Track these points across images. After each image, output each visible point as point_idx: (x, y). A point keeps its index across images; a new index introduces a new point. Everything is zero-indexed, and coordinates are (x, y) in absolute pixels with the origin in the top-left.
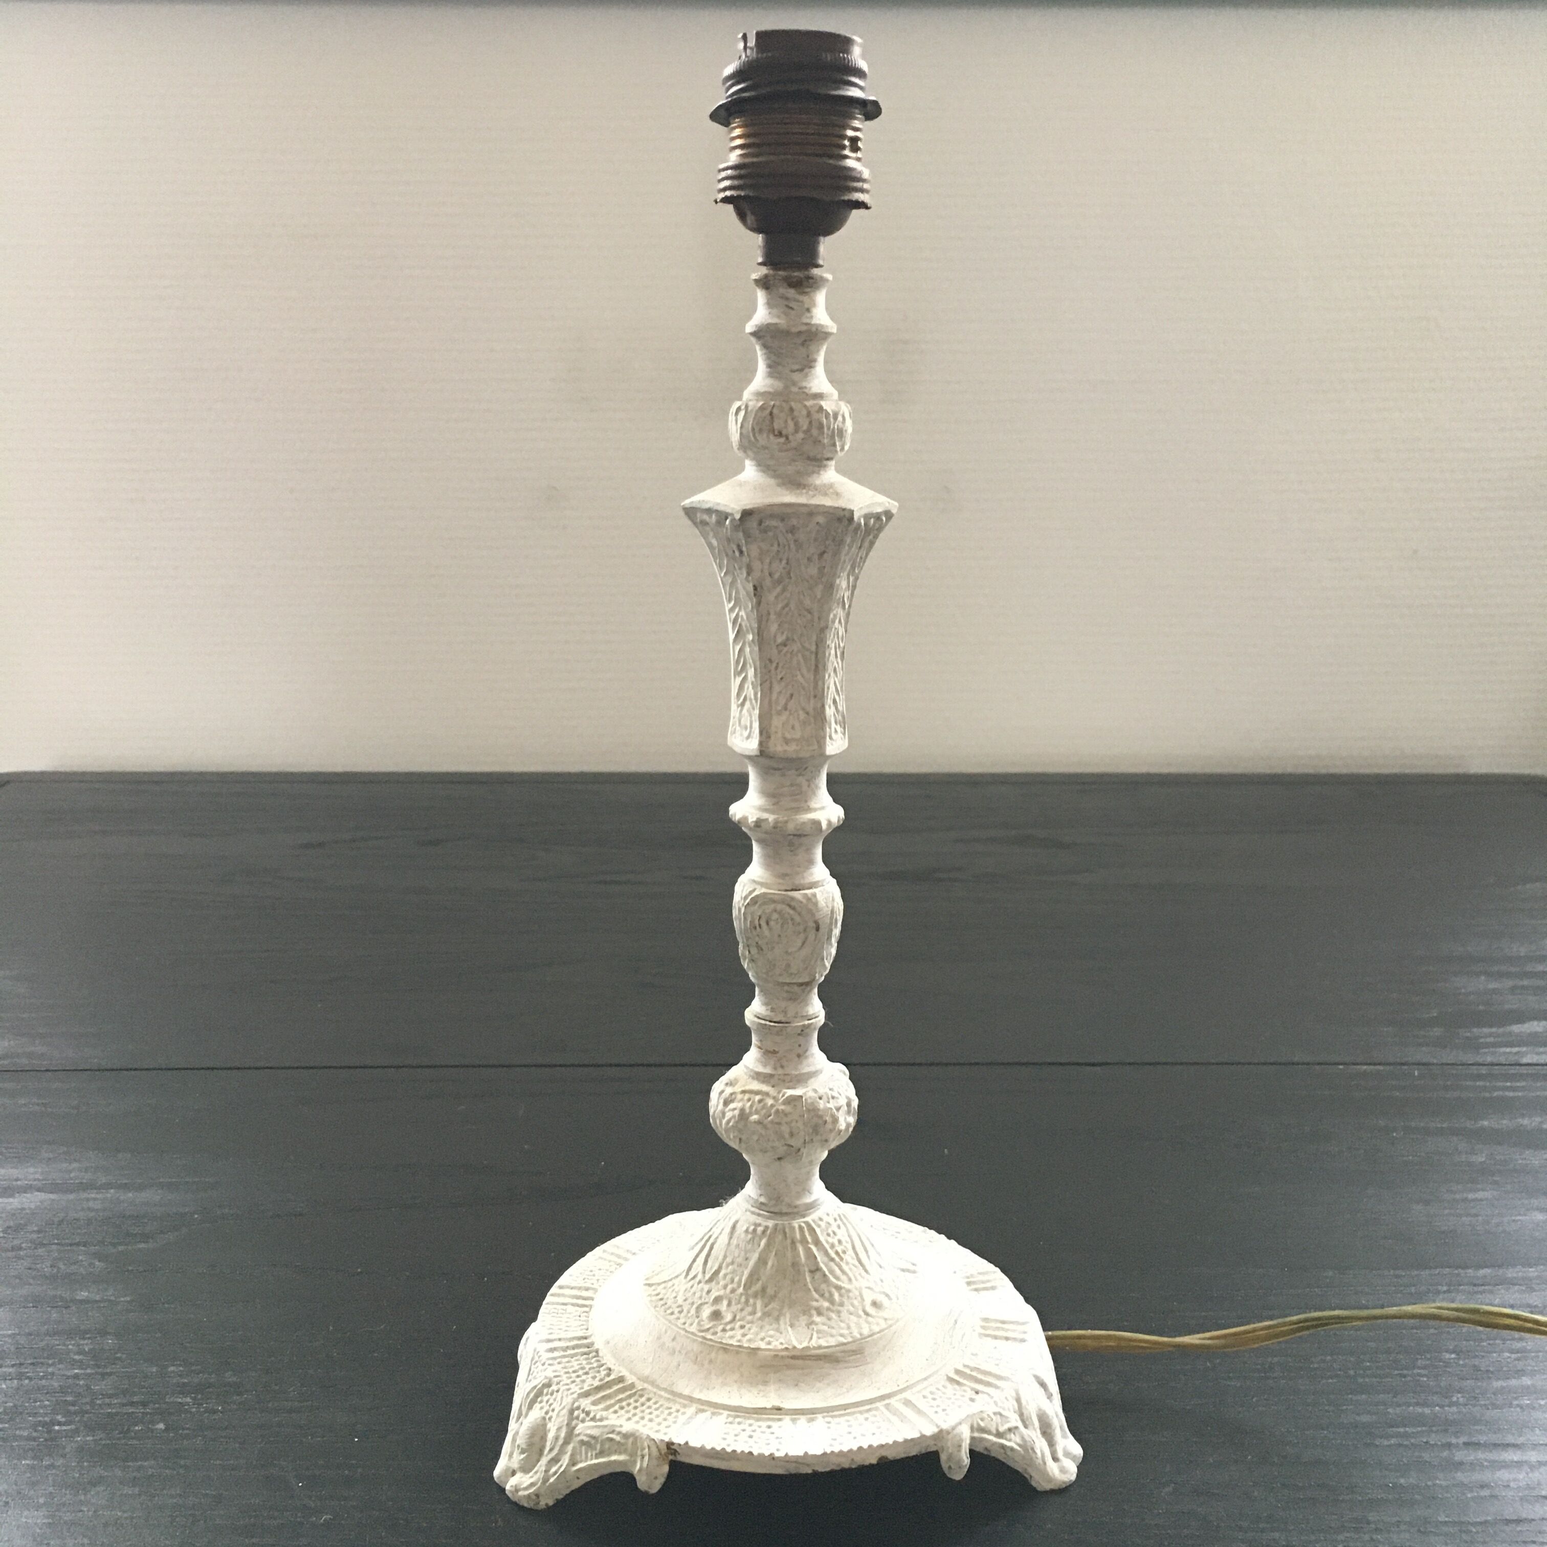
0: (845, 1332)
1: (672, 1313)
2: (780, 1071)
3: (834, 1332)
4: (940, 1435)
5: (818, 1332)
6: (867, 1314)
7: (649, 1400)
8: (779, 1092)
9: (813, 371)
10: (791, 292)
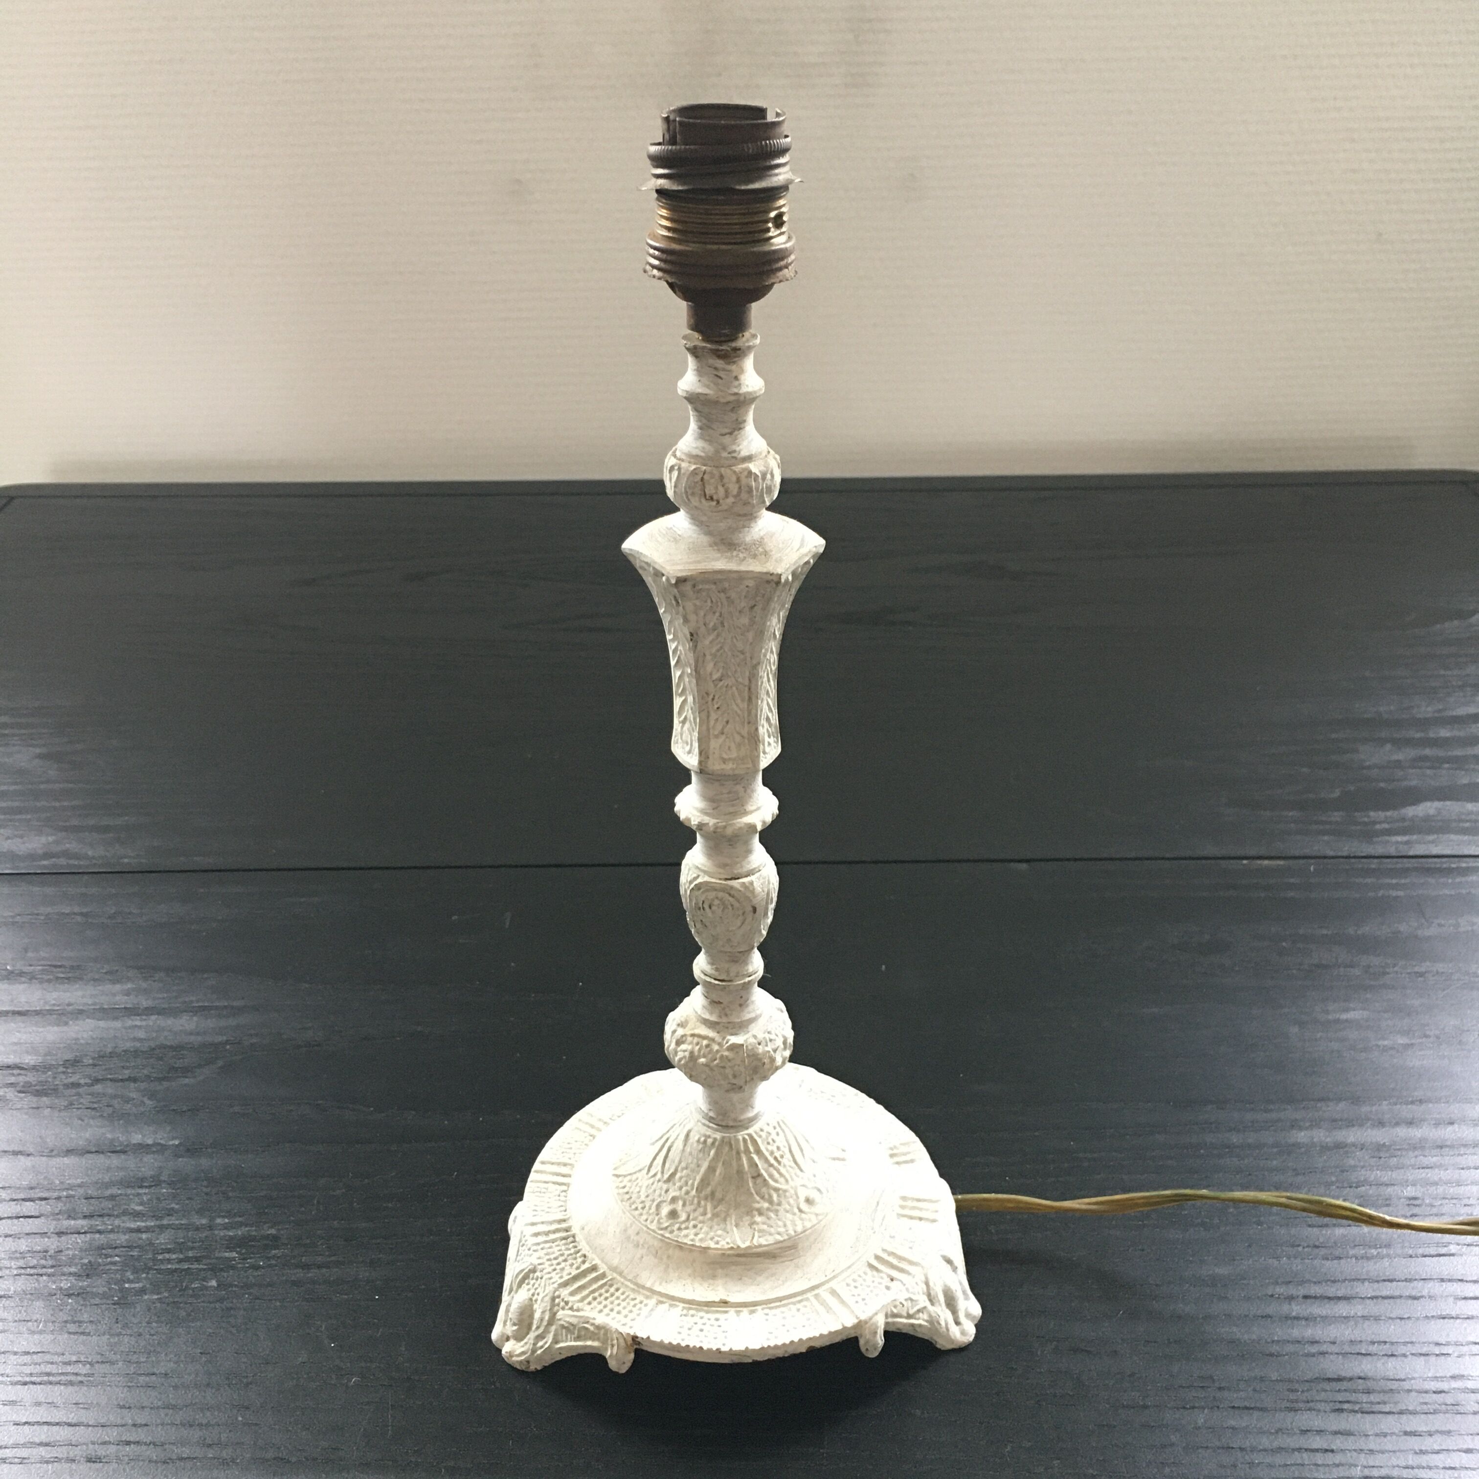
0: (782, 1230)
1: (636, 1209)
2: (724, 1020)
3: (772, 1230)
4: (859, 1325)
5: (760, 1231)
6: (800, 1211)
7: (617, 1290)
8: (724, 1039)
9: (742, 432)
10: (720, 363)
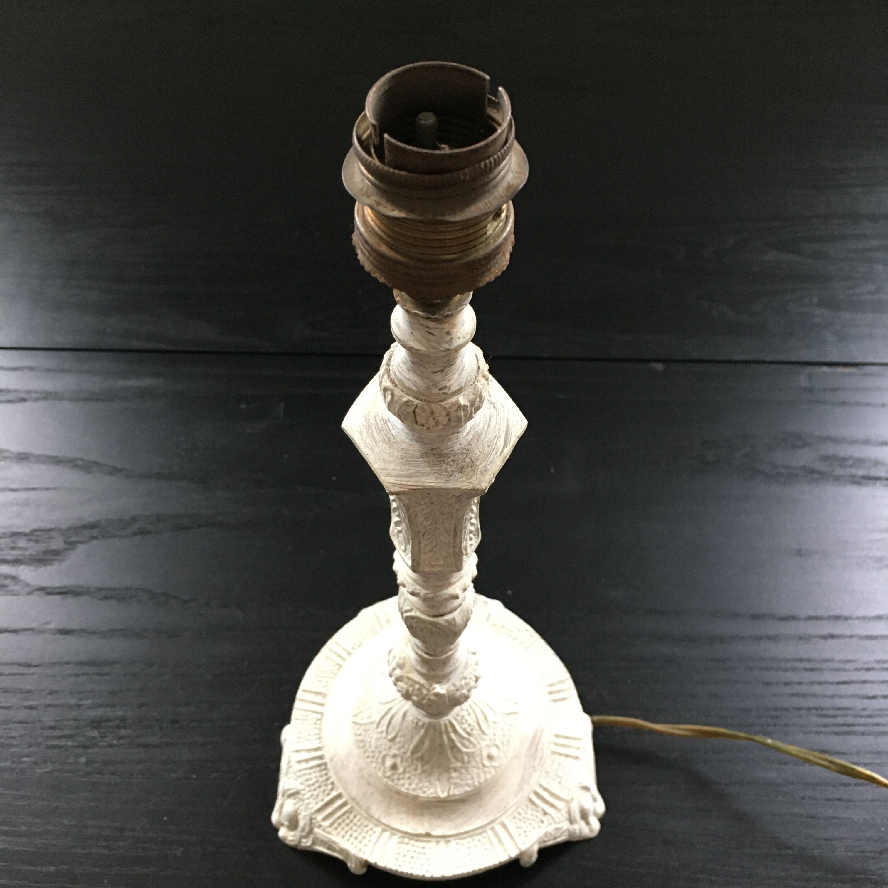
0: (470, 782)
2: (432, 673)
3: (463, 783)
4: (522, 854)
6: (484, 766)
7: (355, 817)
9: (453, 367)
10: (432, 324)
